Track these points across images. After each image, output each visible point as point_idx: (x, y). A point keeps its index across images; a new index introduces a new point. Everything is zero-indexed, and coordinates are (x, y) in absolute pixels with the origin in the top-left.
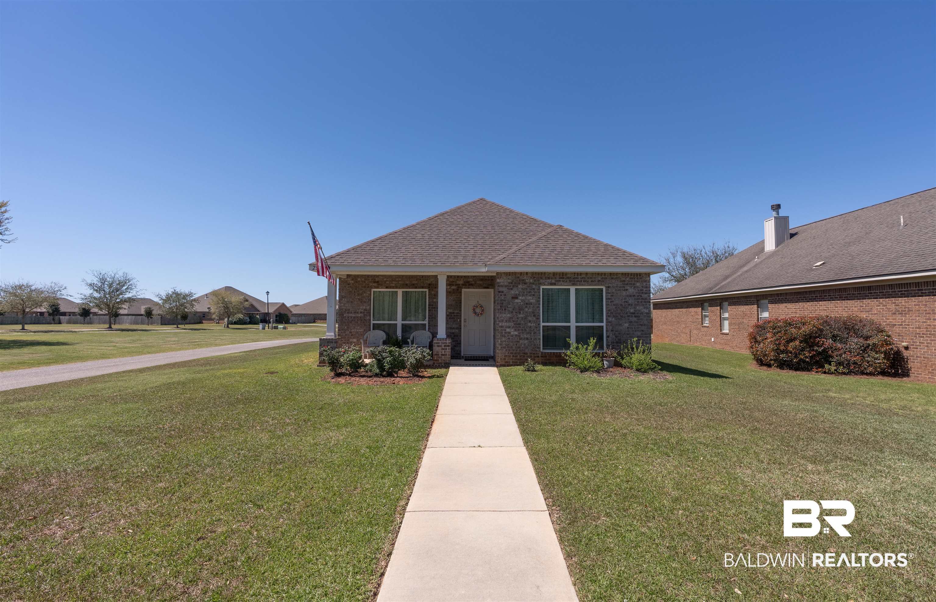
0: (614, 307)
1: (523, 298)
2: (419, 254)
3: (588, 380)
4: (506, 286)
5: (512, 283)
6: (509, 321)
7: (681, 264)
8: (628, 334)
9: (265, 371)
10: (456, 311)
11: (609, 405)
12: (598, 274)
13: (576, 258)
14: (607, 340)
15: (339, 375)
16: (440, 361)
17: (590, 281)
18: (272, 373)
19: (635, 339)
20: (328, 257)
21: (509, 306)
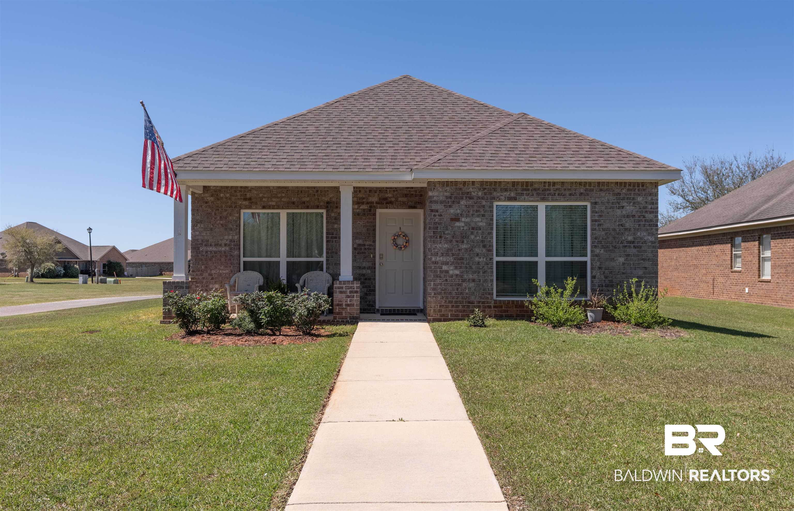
0: (603, 233)
1: (468, 220)
2: (311, 154)
3: (564, 338)
4: (441, 202)
5: (450, 198)
6: (447, 255)
7: (701, 184)
8: (623, 273)
9: (80, 330)
10: (368, 243)
11: (595, 368)
12: (580, 183)
13: (547, 159)
14: (592, 282)
15: (192, 333)
16: (344, 315)
17: (567, 194)
18: (92, 332)
19: (635, 280)
20: (174, 159)
21: (447, 232)
